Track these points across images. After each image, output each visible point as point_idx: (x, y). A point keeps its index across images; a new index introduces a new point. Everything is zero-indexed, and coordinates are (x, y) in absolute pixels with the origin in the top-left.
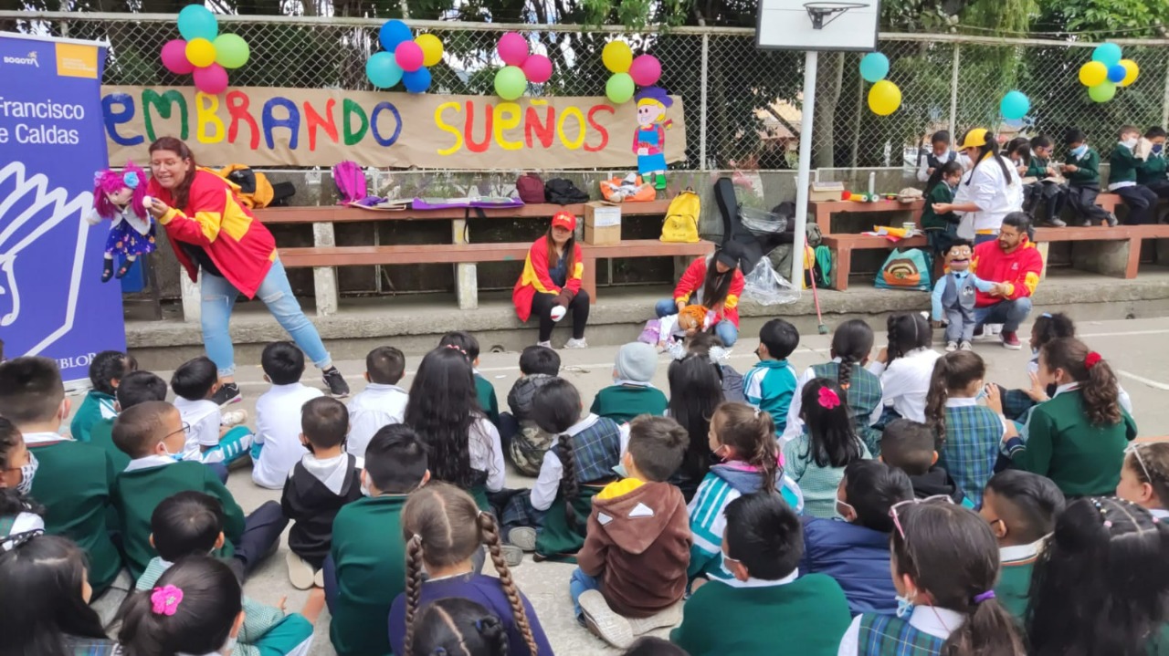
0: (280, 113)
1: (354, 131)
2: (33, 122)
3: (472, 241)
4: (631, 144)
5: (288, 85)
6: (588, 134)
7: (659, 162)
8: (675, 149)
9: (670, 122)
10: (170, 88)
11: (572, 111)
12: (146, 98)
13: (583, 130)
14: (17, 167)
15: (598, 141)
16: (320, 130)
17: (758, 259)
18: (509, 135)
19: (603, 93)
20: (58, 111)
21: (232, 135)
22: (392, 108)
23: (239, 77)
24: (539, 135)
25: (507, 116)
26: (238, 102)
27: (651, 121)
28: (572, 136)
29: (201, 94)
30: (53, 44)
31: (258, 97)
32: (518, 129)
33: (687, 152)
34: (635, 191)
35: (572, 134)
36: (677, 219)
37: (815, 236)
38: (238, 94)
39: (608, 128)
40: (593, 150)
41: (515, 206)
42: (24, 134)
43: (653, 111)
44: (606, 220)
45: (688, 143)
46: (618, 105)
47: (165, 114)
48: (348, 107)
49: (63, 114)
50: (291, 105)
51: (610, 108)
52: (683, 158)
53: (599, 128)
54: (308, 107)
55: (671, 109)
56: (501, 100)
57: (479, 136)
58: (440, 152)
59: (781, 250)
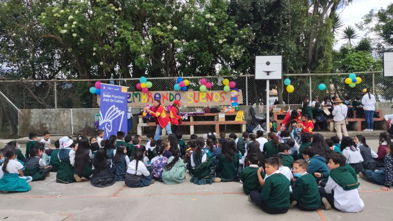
0: (157, 96)
1: (171, 99)
2: (117, 99)
3: (194, 121)
4: (230, 100)
5: (159, 91)
6: (220, 98)
7: (237, 104)
8: (240, 101)
9: (239, 95)
10: (137, 92)
11: (216, 93)
12: (133, 94)
13: (219, 97)
14: (114, 106)
15: (222, 100)
16: (165, 99)
17: (258, 125)
18: (203, 99)
19: (223, 90)
20: (120, 97)
21: (148, 100)
22: (179, 94)
23: (150, 89)
24: (209, 99)
25: (203, 95)
26: (150, 94)
27: (235, 95)
28: (217, 99)
29: (143, 93)
30: (121, 87)
31: (153, 93)
32: (205, 98)
33: (243, 102)
34: (230, 110)
35: (217, 98)
36: (238, 116)
37: (272, 120)
38: (150, 93)
39: (225, 97)
40: (222, 102)
41: (203, 114)
42: (116, 101)
43: (235, 93)
44: (222, 116)
45: (243, 100)
46: (227, 92)
47: (136, 97)
48: (170, 94)
49: (121, 98)
50: (159, 94)
51: (225, 93)
52: (242, 103)
53: (223, 97)
54: (163, 95)
55: (239, 93)
56: (201, 92)
57: (196, 99)
58: (188, 103)
59: (264, 124)
